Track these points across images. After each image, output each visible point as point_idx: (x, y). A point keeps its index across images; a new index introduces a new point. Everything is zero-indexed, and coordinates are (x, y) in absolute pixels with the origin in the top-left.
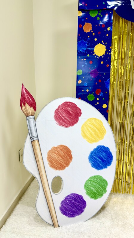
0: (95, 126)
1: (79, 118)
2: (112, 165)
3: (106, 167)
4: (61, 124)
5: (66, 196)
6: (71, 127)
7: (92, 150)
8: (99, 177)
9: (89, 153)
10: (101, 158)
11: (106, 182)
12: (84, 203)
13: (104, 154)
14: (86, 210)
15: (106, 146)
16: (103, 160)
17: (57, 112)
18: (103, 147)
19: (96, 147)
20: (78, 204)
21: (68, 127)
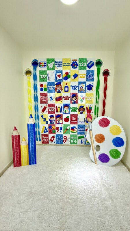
0: (116, 128)
1: (109, 124)
2: (123, 146)
3: (120, 146)
4: (101, 126)
5: (101, 153)
6: (105, 128)
7: (114, 138)
8: (117, 150)
9: (113, 139)
10: (118, 142)
11: (120, 153)
12: (109, 159)
13: (120, 141)
14: (109, 162)
15: (121, 137)
16: (119, 143)
17: (100, 121)
18: (120, 138)
19: (116, 137)
20: (106, 158)
21: (104, 127)
